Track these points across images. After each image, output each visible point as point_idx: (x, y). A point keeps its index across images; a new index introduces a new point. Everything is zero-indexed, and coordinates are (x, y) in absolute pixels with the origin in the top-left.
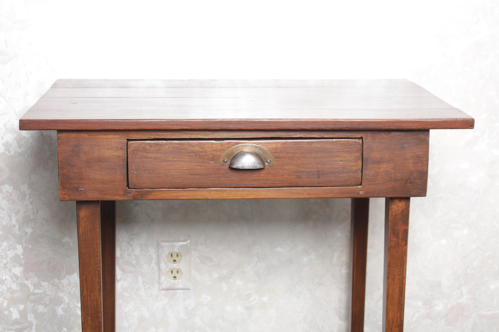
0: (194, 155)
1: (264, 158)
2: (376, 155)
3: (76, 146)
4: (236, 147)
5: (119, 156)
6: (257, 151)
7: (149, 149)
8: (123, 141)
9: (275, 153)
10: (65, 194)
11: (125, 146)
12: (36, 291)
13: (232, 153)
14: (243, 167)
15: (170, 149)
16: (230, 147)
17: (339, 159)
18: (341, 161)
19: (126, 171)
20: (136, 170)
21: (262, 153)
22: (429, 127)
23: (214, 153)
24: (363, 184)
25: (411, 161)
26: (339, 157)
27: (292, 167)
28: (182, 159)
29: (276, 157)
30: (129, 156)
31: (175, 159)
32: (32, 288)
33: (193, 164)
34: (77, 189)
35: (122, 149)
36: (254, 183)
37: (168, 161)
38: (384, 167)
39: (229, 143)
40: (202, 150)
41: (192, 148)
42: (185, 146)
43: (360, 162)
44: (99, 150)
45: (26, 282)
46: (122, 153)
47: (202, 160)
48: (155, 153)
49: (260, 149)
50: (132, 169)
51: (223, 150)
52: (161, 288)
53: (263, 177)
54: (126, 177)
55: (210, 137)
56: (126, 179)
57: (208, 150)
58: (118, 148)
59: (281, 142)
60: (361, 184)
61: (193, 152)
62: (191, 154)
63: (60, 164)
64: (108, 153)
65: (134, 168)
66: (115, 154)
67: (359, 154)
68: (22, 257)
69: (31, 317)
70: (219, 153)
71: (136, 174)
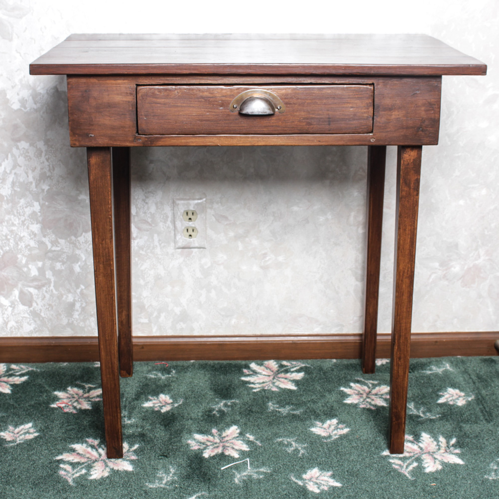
0: (203, 100)
1: (274, 103)
2: (387, 102)
3: (86, 91)
4: (246, 93)
5: (129, 102)
6: (267, 96)
7: (158, 95)
8: (132, 86)
9: (285, 98)
10: (75, 140)
11: (134, 91)
12: (54, 249)
13: (242, 98)
14: (253, 112)
15: (179, 94)
16: (239, 93)
17: (351, 105)
18: (352, 107)
19: (135, 117)
20: (146, 116)
21: (272, 99)
22: (441, 73)
23: (224, 98)
24: (374, 131)
25: (423, 108)
26: (350, 103)
27: (303, 113)
28: (191, 105)
29: (286, 104)
30: (138, 102)
31: (184, 105)
32: (49, 245)
33: (203, 110)
34: (87, 135)
35: (131, 94)
36: (264, 129)
37: (177, 106)
38: (395, 115)
39: (238, 89)
40: (211, 96)
41: (201, 94)
42: (195, 91)
43: (371, 109)
44: (108, 95)
45: (44, 239)
46: (130, 99)
47: (212, 106)
48: (165, 98)
49: (270, 94)
50: (142, 115)
51: (233, 96)
52: (177, 246)
53: (273, 123)
54: (135, 122)
55: (219, 82)
56: (135, 125)
57: (217, 95)
58: (127, 93)
59: (291, 88)
60: (372, 132)
61: (202, 97)
62: (200, 100)
63: (70, 109)
64: (118, 98)
65: (143, 114)
66: (125, 99)
67: (370, 101)
68: (39, 214)
69: (49, 274)
70: (228, 99)
71: (145, 120)
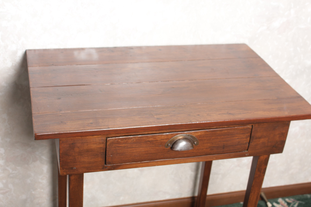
0: (149, 143)
1: (193, 141)
2: (259, 134)
3: (72, 144)
4: (176, 137)
5: (101, 148)
6: (189, 137)
7: (120, 142)
8: (104, 138)
9: (200, 137)
10: (64, 172)
11: (105, 141)
12: (14, 172)
13: (174, 141)
14: (181, 150)
15: (134, 141)
16: (173, 137)
17: (237, 138)
18: (238, 139)
19: (105, 156)
20: (111, 154)
21: (192, 139)
23: (162, 141)
24: (249, 150)
25: (278, 136)
26: (237, 136)
27: (209, 144)
28: (141, 146)
29: (200, 140)
30: (107, 147)
31: (137, 146)
32: (11, 171)
33: (148, 148)
34: (72, 168)
35: (103, 143)
37: (133, 147)
38: (262, 140)
39: (172, 134)
40: (155, 140)
41: (148, 139)
42: (144, 138)
43: (249, 138)
44: (87, 145)
46: (102, 146)
47: (154, 145)
48: (125, 144)
49: (191, 136)
50: (109, 154)
51: (168, 139)
54: (104, 159)
55: (160, 132)
56: (104, 160)
57: (158, 139)
58: (100, 143)
59: (204, 131)
60: (247, 150)
61: (149, 141)
62: (147, 143)
63: (61, 155)
64: (94, 146)
65: (110, 153)
66: (98, 146)
67: (249, 134)
68: (4, 155)
70: (165, 141)
71: (111, 157)
